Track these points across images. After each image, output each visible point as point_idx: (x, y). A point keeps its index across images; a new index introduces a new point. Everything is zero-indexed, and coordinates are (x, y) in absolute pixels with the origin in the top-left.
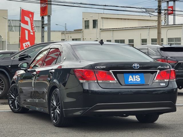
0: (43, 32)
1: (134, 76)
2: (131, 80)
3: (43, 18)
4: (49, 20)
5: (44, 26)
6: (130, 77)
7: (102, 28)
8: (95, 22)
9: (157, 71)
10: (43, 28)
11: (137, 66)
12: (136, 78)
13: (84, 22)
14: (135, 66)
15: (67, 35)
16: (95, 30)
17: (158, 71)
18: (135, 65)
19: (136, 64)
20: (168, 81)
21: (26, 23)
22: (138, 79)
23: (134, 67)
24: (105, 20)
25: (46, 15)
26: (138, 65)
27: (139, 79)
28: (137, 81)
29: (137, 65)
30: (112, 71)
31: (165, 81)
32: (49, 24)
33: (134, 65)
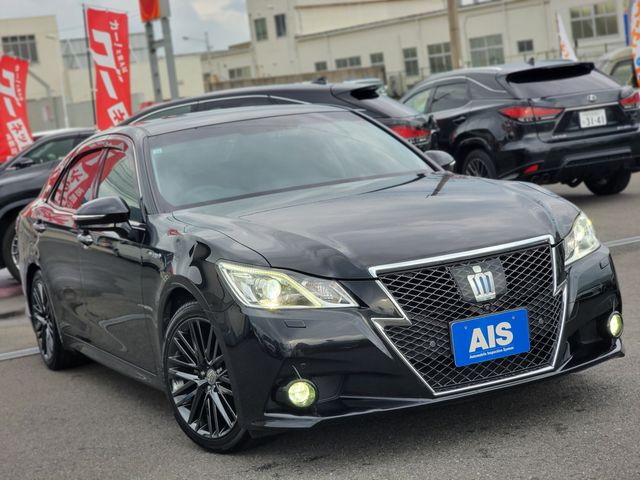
0: (154, 62)
3: (149, 26)
4: (166, 30)
5: (155, 46)
7: (299, 33)
8: (280, 21)
10: (153, 51)
13: (253, 24)
15: (215, 62)
16: (283, 41)
21: (100, 49)
24: (305, 14)
25: (156, 17)
32: (167, 41)
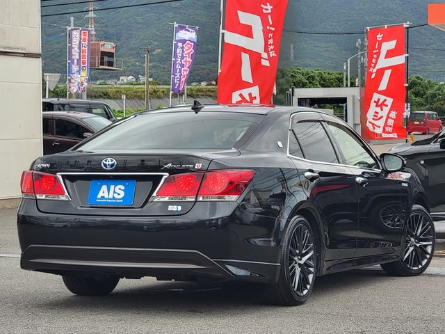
1: (112, 187)
2: (103, 195)
6: (104, 188)
9: (162, 176)
11: (110, 163)
12: (117, 190)
14: (107, 163)
17: (166, 175)
18: (106, 161)
19: (109, 159)
20: (193, 200)
22: (119, 194)
23: (105, 165)
26: (114, 161)
27: (122, 194)
28: (116, 199)
29: (112, 161)
30: (62, 176)
31: (188, 199)
33: (104, 161)
